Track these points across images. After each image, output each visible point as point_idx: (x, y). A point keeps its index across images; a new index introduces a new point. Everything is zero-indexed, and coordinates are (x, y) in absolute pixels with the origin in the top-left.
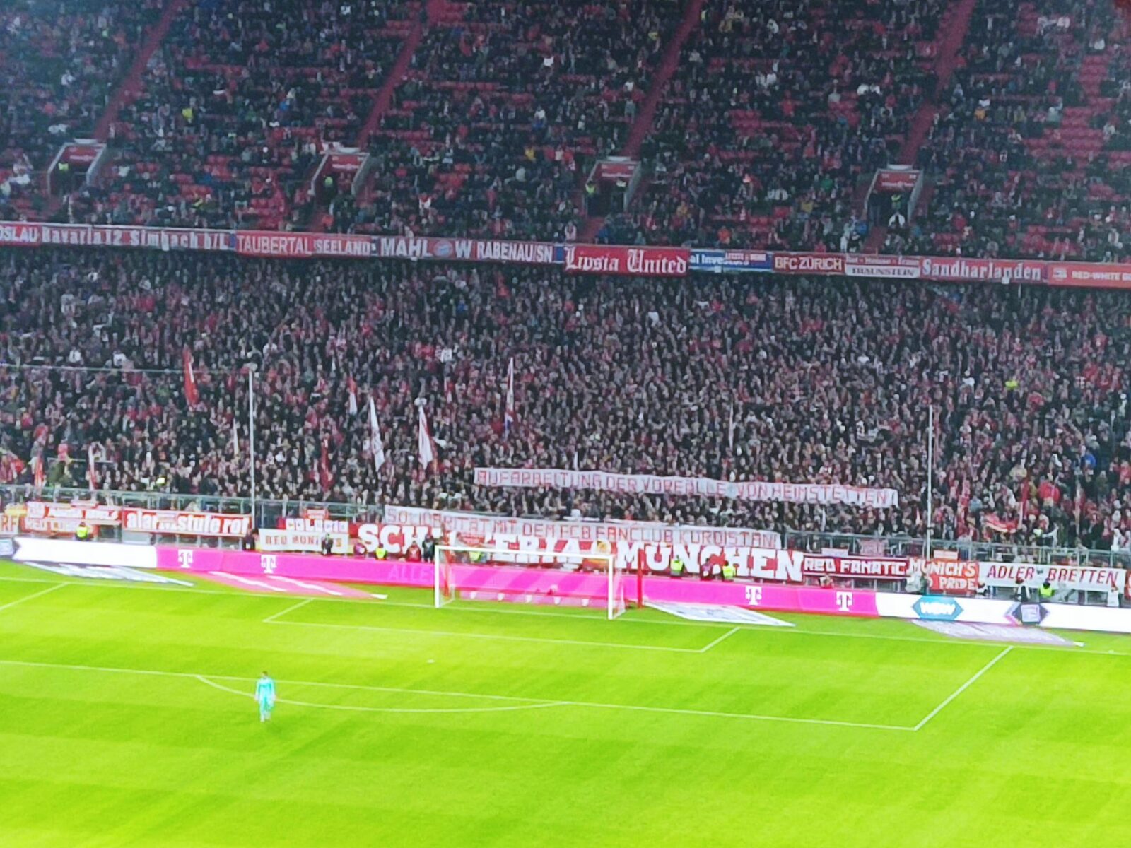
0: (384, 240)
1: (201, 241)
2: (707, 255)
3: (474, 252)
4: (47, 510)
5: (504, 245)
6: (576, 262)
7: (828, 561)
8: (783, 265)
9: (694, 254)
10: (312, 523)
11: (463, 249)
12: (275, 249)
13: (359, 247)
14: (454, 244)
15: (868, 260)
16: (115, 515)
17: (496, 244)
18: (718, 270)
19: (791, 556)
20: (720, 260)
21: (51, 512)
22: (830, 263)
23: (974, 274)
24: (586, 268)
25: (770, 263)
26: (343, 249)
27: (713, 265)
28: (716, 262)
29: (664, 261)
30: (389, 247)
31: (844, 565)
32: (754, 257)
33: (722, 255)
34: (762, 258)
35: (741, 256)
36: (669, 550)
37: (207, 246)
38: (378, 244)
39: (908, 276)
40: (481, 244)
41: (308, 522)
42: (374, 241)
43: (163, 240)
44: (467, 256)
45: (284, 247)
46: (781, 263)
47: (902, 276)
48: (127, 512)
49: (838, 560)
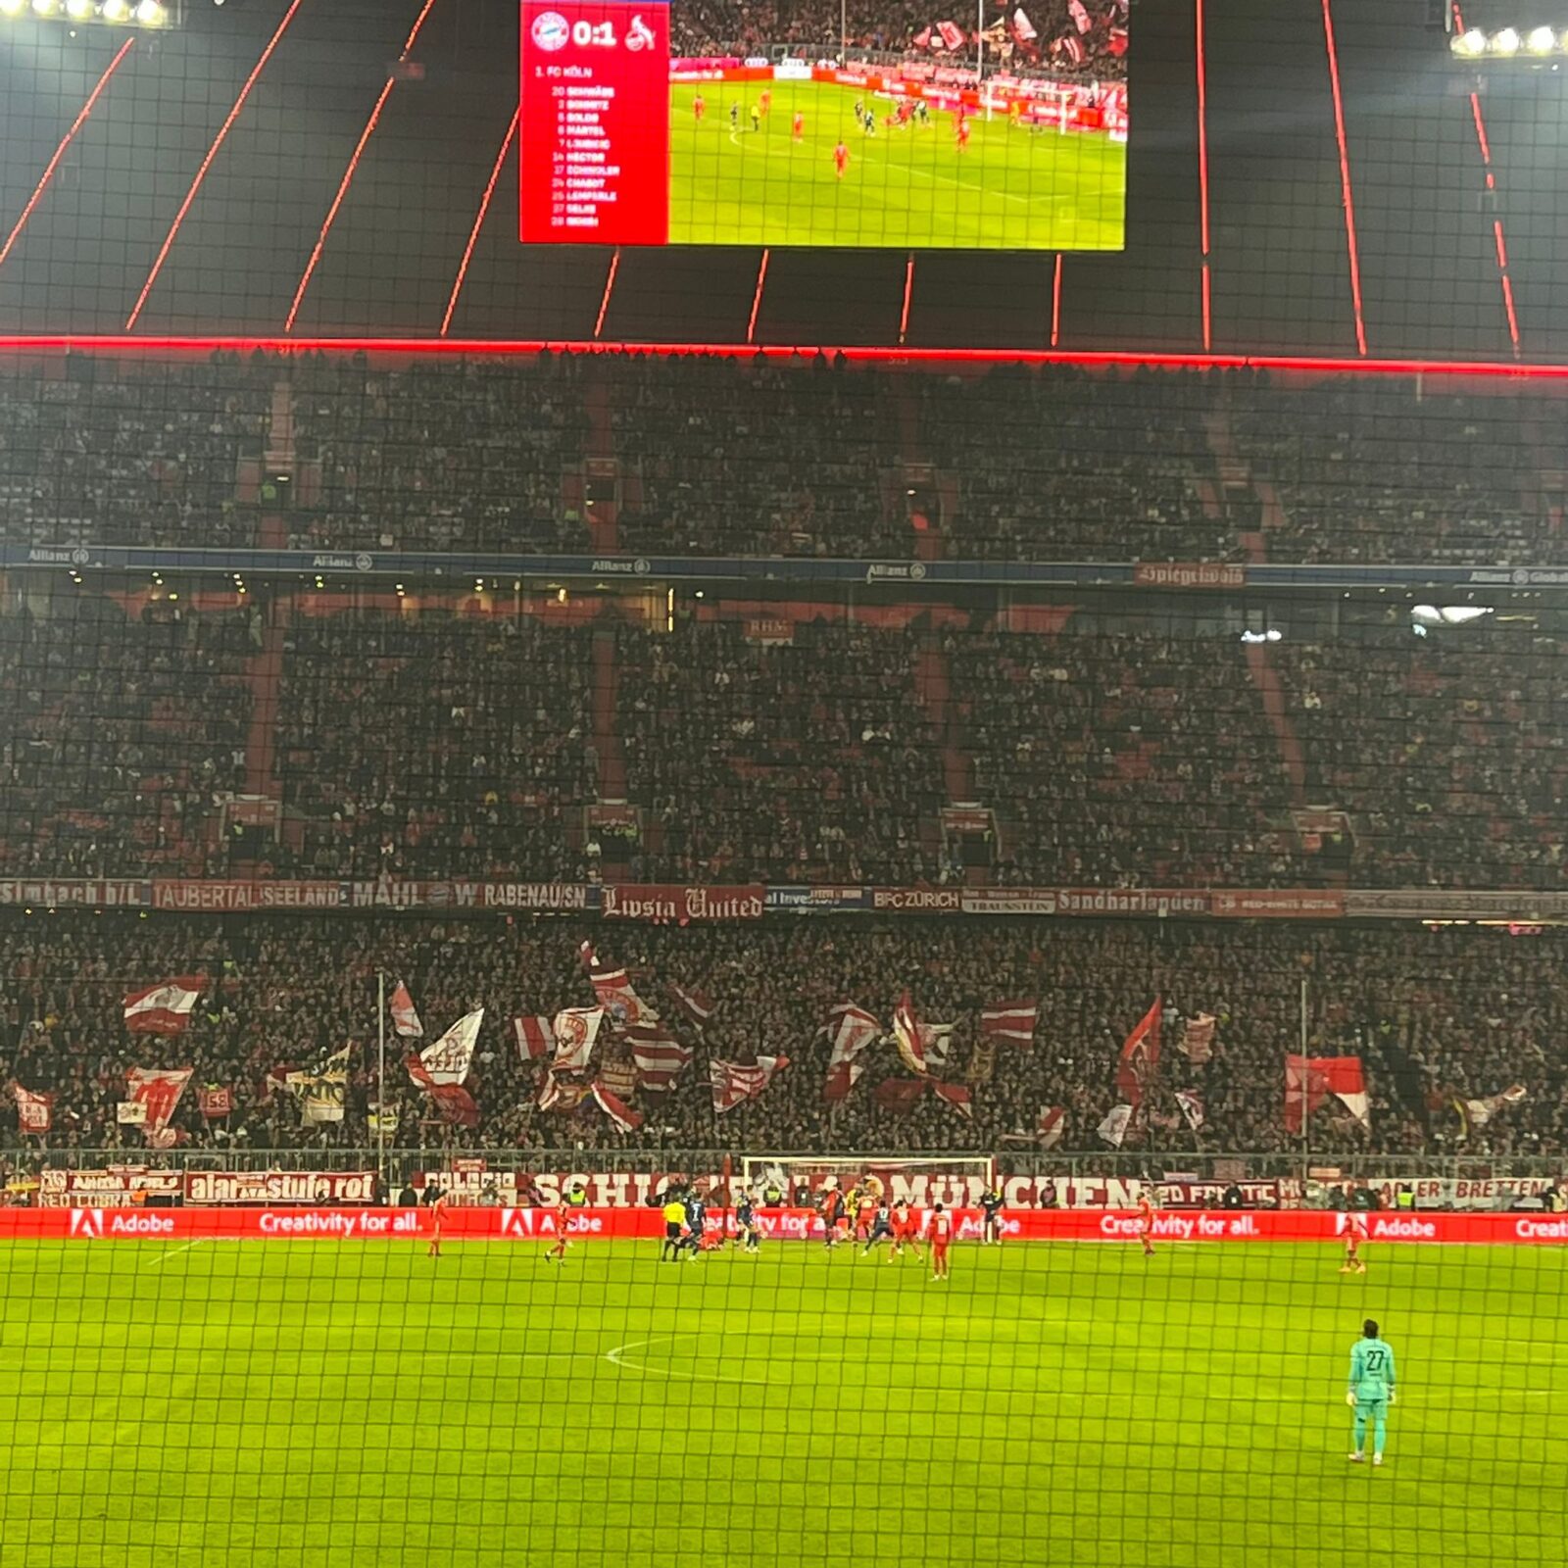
0: (358, 886)
1: (102, 894)
2: (787, 892)
3: (480, 896)
4: (70, 1180)
5: (521, 887)
6: (619, 906)
7: (1174, 1188)
8: (884, 903)
9: (771, 892)
10: (464, 1177)
11: (465, 892)
12: (209, 901)
13: (323, 896)
14: (452, 887)
15: (991, 894)
16: (174, 1182)
17: (510, 887)
18: (802, 911)
19: (1124, 1185)
20: (803, 899)
21: (78, 1182)
22: (945, 899)
23: (1124, 906)
24: (633, 914)
25: (868, 899)
26: (302, 899)
27: (794, 905)
28: (801, 902)
29: (734, 902)
30: (363, 895)
31: (1195, 1192)
32: (846, 894)
33: (807, 893)
34: (857, 894)
35: (830, 893)
36: (962, 1187)
37: (110, 900)
38: (350, 892)
39: (1043, 911)
40: (489, 888)
41: (457, 1176)
42: (343, 888)
43: (48, 895)
44: (470, 903)
45: (220, 897)
46: (880, 899)
47: (1036, 911)
48: (191, 1178)
49: (1185, 1187)
